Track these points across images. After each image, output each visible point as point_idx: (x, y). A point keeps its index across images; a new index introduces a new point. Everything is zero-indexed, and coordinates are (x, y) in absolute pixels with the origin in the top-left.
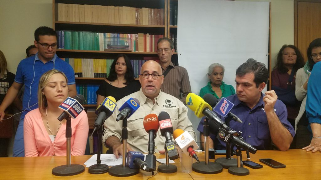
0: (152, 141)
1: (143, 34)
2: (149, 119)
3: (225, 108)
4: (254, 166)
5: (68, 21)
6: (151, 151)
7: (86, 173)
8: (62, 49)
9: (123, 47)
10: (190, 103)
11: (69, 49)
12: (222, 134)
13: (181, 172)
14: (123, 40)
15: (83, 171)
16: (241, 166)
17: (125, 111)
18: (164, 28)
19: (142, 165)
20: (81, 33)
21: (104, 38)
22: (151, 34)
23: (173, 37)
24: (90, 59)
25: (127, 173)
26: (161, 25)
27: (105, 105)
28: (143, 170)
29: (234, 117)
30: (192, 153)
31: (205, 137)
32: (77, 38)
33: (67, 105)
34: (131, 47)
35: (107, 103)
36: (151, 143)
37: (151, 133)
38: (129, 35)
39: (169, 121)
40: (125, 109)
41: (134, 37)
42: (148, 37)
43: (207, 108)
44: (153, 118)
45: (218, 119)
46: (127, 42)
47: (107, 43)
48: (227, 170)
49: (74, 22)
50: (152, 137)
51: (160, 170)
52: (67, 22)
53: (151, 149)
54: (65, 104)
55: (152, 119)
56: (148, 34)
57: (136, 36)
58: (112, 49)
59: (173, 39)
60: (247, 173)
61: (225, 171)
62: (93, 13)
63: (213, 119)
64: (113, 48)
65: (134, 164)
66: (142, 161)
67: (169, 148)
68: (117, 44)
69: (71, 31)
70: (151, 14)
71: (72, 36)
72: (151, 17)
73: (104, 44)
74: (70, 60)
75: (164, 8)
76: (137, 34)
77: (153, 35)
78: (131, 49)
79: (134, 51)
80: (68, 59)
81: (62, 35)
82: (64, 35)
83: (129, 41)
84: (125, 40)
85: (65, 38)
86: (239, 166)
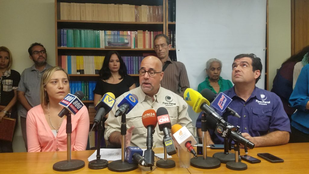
0: (150, 136)
1: (142, 31)
2: (148, 114)
3: (222, 103)
4: (252, 161)
5: (69, 19)
6: (150, 147)
7: (86, 169)
8: (65, 47)
9: (123, 44)
10: (188, 98)
11: (71, 47)
12: (219, 129)
13: (179, 167)
14: (123, 37)
15: (83, 166)
16: (239, 161)
17: (124, 107)
18: (163, 25)
19: (140, 161)
20: (83, 31)
21: (105, 36)
22: (150, 30)
23: (172, 33)
24: (91, 57)
25: (126, 169)
26: (159, 21)
27: (105, 101)
28: (142, 165)
29: (232, 112)
30: (190, 148)
31: (203, 132)
32: (79, 36)
33: (68, 101)
34: (131, 44)
35: (107, 99)
36: (150, 139)
37: (150, 128)
38: (129, 32)
39: (167, 116)
40: (123, 105)
41: (133, 34)
42: (147, 33)
43: (205, 103)
44: (152, 113)
45: (215, 115)
46: (126, 39)
47: (107, 40)
48: (225, 165)
49: (76, 20)
50: (150, 132)
51: (159, 166)
53: (150, 144)
54: (66, 100)
55: (150, 114)
56: (147, 31)
57: (135, 33)
58: (112, 46)
59: (172, 35)
60: (245, 168)
61: (223, 166)
62: (93, 11)
63: (211, 114)
65: (133, 159)
66: (140, 156)
67: (167, 143)
68: (117, 41)
69: (73, 30)
70: (150, 11)
71: (74, 34)
72: (150, 14)
73: (105, 41)
74: (72, 57)
75: (162, 5)
76: (137, 31)
77: (152, 32)
78: (131, 46)
79: (133, 48)
80: (70, 56)
81: (64, 33)
82: (66, 33)
83: (129, 38)
84: (125, 37)
85: (67, 36)
86: (237, 161)
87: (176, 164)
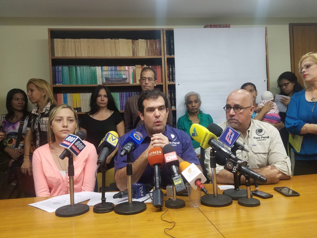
0: (158, 176)
1: (140, 65)
2: (154, 152)
4: (264, 196)
6: (158, 186)
7: (91, 213)
8: (60, 84)
9: (120, 79)
10: (194, 134)
11: (67, 84)
14: (120, 72)
15: (87, 210)
16: (251, 196)
20: (78, 68)
21: (102, 72)
22: (148, 65)
26: (157, 55)
27: (108, 140)
30: (201, 186)
32: (75, 73)
33: (69, 142)
35: (110, 138)
37: (157, 167)
38: (127, 67)
39: (174, 154)
40: (128, 144)
41: (131, 69)
44: (158, 151)
45: (225, 150)
46: (124, 74)
47: (104, 76)
48: (237, 201)
49: (71, 57)
50: (158, 171)
53: (158, 184)
54: (67, 141)
55: (156, 152)
56: (145, 65)
57: (133, 68)
58: (110, 82)
59: (170, 69)
61: (235, 203)
62: (89, 46)
67: (176, 182)
68: (115, 77)
69: (68, 66)
70: (147, 45)
71: (70, 71)
72: (147, 48)
73: (102, 77)
74: (68, 95)
75: (160, 38)
76: (135, 66)
78: (130, 81)
79: (132, 83)
80: (66, 94)
81: (59, 70)
82: (61, 70)
83: (127, 73)
84: (122, 72)
85: (62, 73)
86: (249, 197)
87: (186, 203)
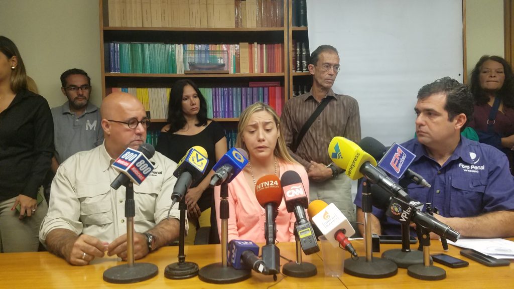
1: (248, 43)
2: (265, 183)
3: (399, 162)
4: (453, 263)
5: (124, 25)
7: (161, 278)
8: (116, 73)
9: (214, 66)
10: (337, 154)
11: (128, 72)
13: (323, 275)
14: (214, 55)
15: (155, 274)
17: (225, 170)
18: (283, 32)
19: (256, 264)
20: (146, 46)
21: (184, 53)
23: (298, 47)
24: (162, 89)
25: (230, 278)
26: (277, 27)
27: (190, 160)
28: (258, 272)
30: (345, 242)
32: (140, 55)
33: (127, 161)
34: (229, 67)
35: (193, 157)
36: (270, 226)
38: (224, 47)
39: (300, 186)
40: (223, 167)
41: (233, 48)
42: (256, 47)
43: (368, 162)
44: (272, 182)
45: (389, 182)
46: (221, 58)
49: (135, 28)
52: (122, 27)
54: (124, 159)
55: (270, 183)
56: (256, 43)
57: (236, 47)
60: (443, 277)
62: (164, 10)
63: (380, 181)
64: (199, 69)
65: (242, 261)
66: (255, 256)
67: (303, 234)
68: (206, 61)
69: (131, 44)
70: (260, 9)
71: (133, 50)
72: (260, 14)
73: (184, 62)
74: (130, 90)
76: (238, 44)
77: (264, 45)
78: (229, 70)
79: (233, 73)
80: (126, 89)
81: (116, 49)
82: (118, 49)
83: (226, 57)
84: (218, 55)
85: (120, 54)
86: (427, 264)
87: (318, 269)
